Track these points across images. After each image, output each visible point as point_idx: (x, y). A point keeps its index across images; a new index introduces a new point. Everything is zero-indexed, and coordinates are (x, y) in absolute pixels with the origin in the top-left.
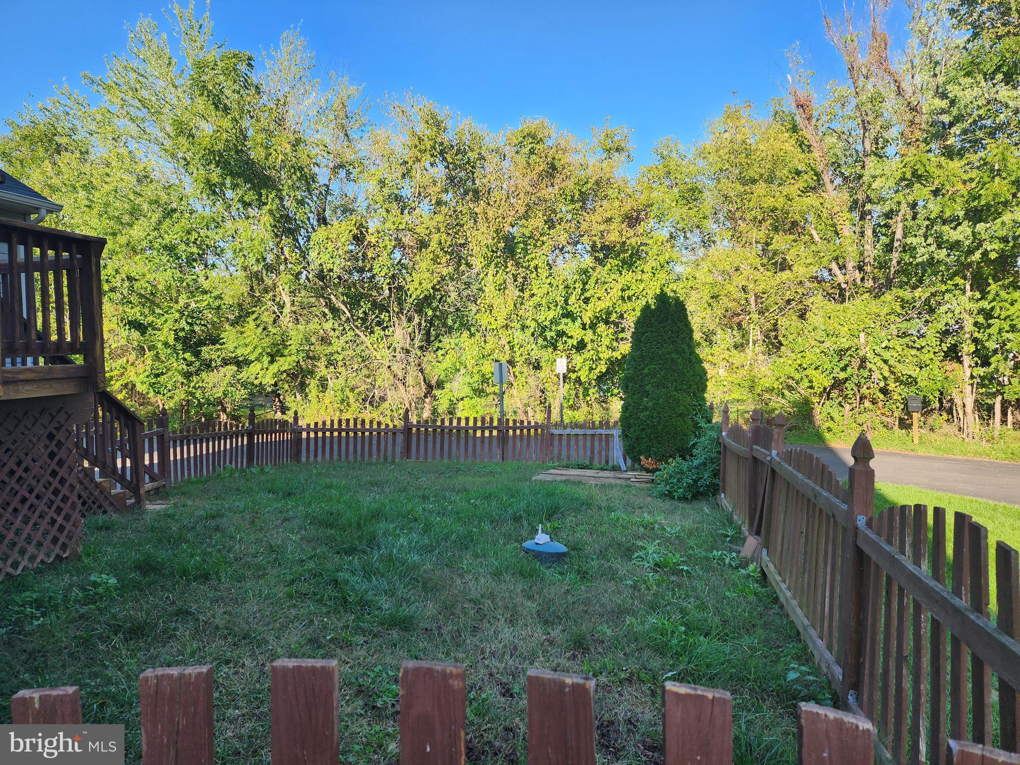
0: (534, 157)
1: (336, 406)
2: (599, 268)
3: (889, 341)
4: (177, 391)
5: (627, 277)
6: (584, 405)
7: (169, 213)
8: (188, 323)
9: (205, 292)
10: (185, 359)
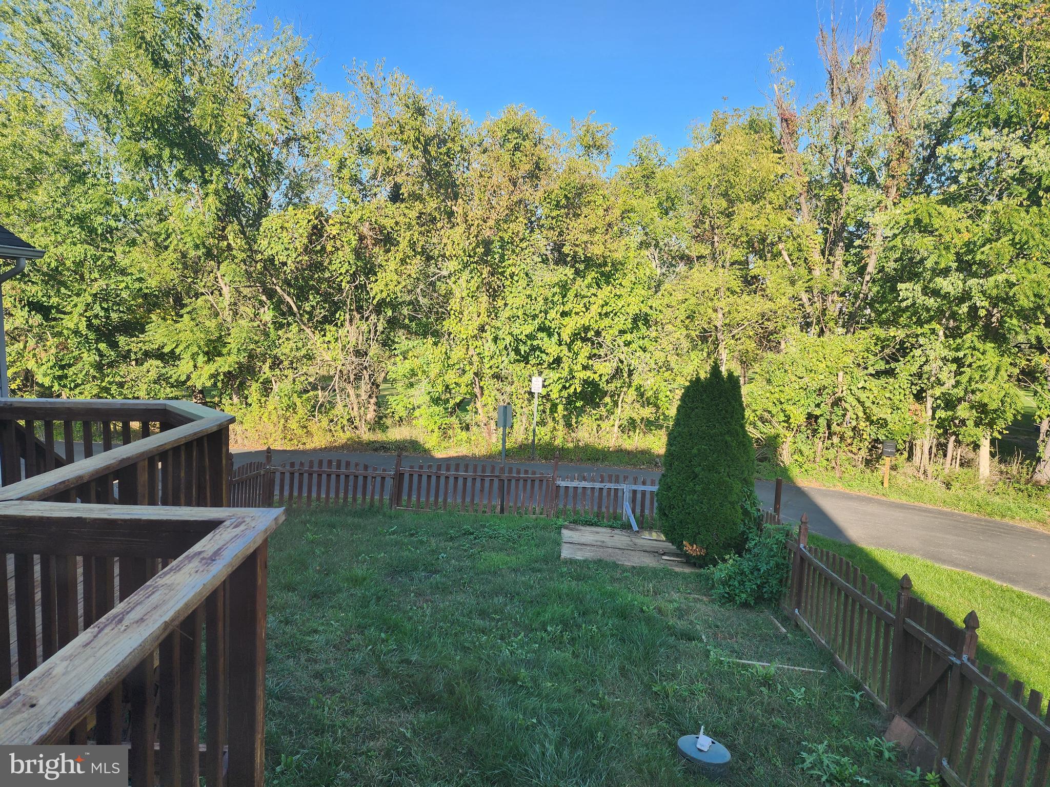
0: (518, 154)
1: (280, 412)
2: (579, 281)
3: (865, 381)
4: (88, 386)
5: (606, 291)
6: (550, 420)
7: (80, 178)
8: (102, 308)
9: (123, 272)
10: (98, 350)
